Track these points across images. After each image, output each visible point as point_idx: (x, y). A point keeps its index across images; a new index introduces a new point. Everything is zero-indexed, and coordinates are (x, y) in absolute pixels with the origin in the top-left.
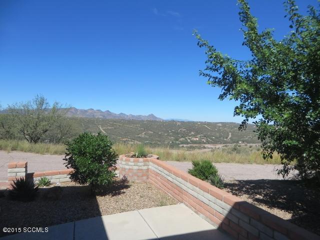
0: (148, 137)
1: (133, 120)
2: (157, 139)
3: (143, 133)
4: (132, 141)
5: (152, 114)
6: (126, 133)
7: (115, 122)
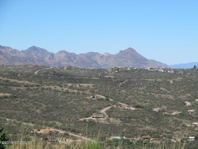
0: (118, 122)
1: (70, 68)
2: (148, 127)
3: (103, 111)
4: (66, 136)
5: (130, 49)
6: (49, 110)
7: (14, 75)
